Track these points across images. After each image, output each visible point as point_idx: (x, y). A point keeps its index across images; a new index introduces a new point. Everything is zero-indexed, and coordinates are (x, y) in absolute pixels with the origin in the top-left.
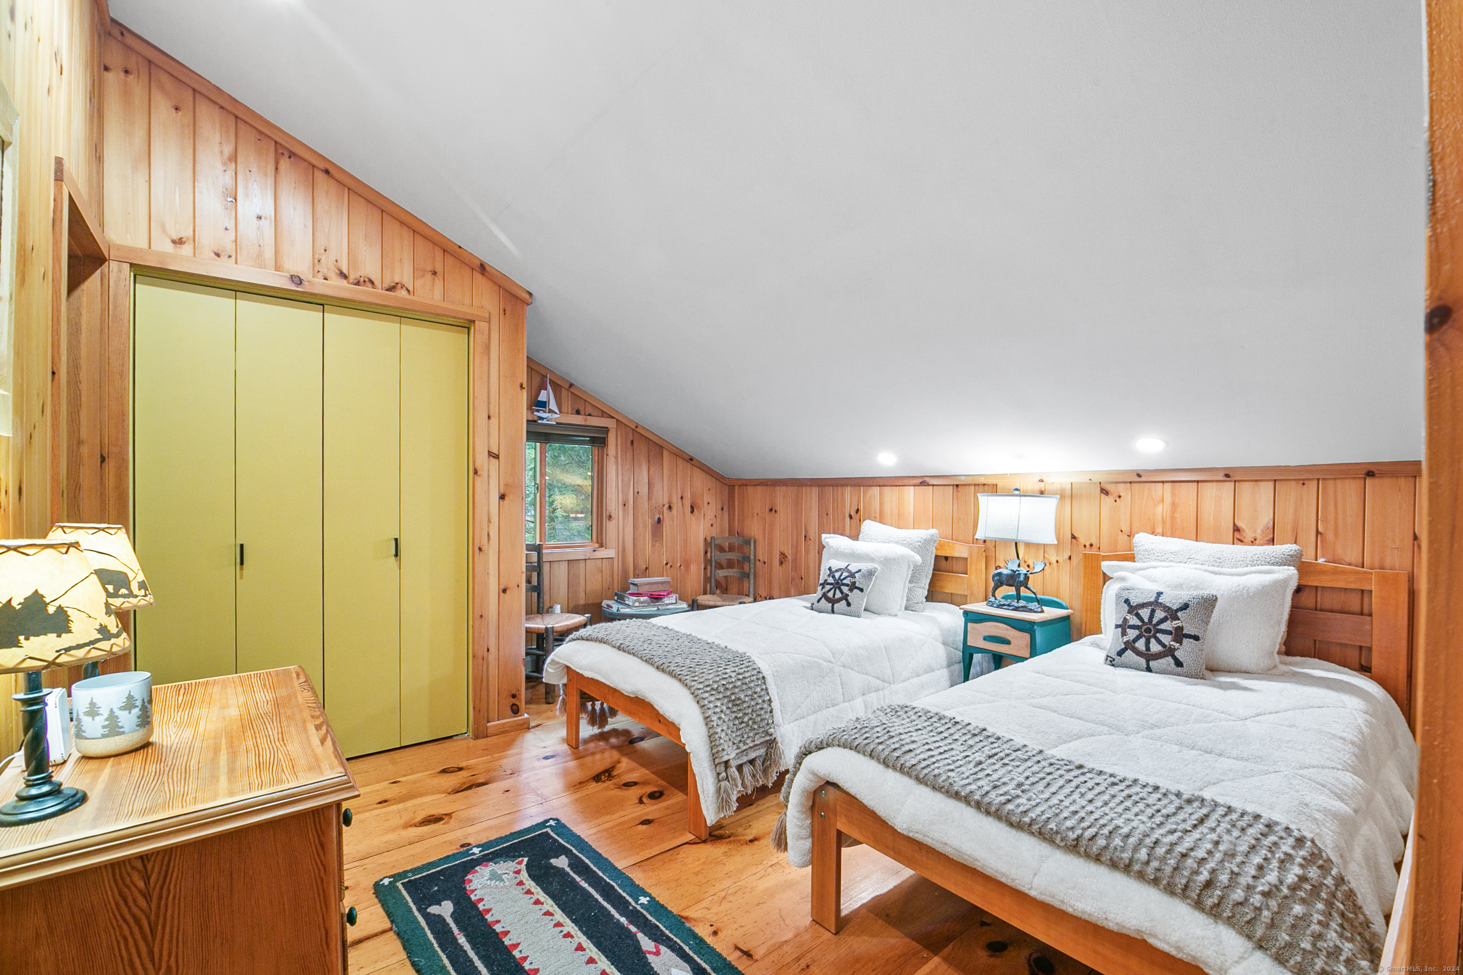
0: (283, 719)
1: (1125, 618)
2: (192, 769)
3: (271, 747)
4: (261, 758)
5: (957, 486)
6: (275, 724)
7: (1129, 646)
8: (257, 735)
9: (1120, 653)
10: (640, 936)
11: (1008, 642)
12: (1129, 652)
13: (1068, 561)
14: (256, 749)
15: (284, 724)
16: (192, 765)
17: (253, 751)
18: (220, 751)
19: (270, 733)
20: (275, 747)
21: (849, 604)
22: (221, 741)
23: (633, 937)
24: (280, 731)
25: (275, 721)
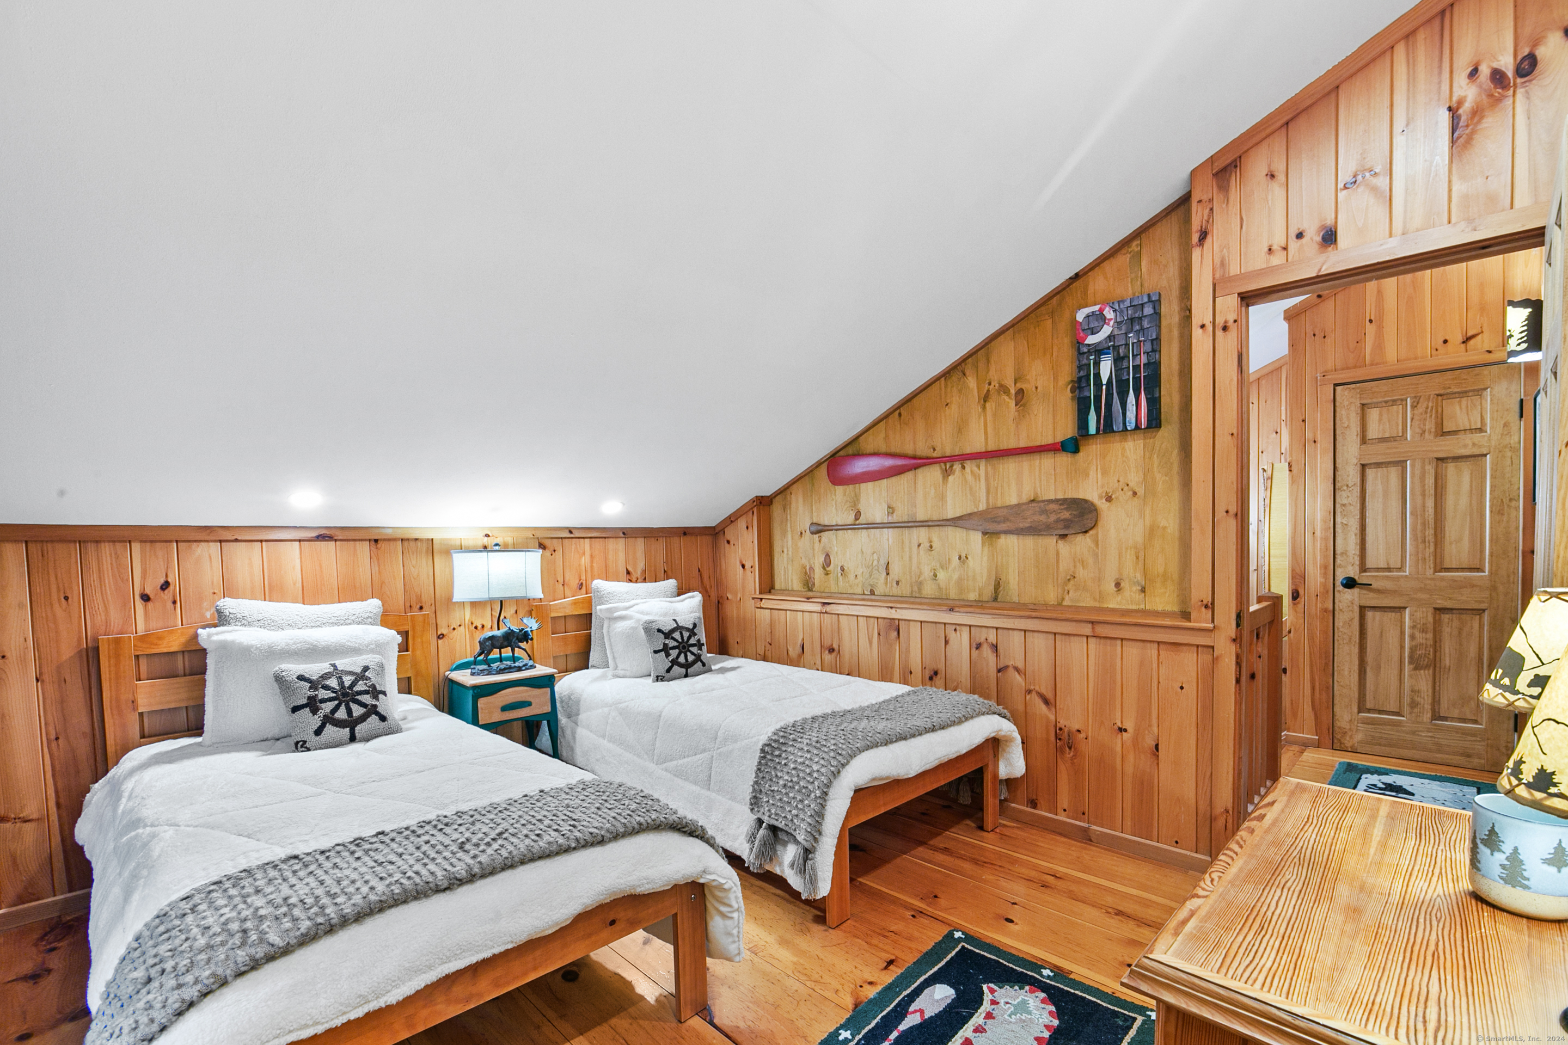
0: (1285, 847)
1: (664, 644)
2: (1414, 835)
3: (1324, 821)
4: (1340, 816)
5: (376, 541)
6: (1301, 844)
7: (674, 662)
8: (1330, 840)
9: (668, 671)
10: (903, 1026)
11: (526, 704)
12: (675, 667)
13: (515, 615)
14: (1339, 826)
15: (1289, 841)
16: (1414, 839)
17: (1344, 825)
18: (1379, 842)
19: (1314, 836)
20: (1320, 819)
21: (383, 718)
22: (1375, 854)
23: (904, 1035)
24: (1302, 833)
25: (1299, 848)
